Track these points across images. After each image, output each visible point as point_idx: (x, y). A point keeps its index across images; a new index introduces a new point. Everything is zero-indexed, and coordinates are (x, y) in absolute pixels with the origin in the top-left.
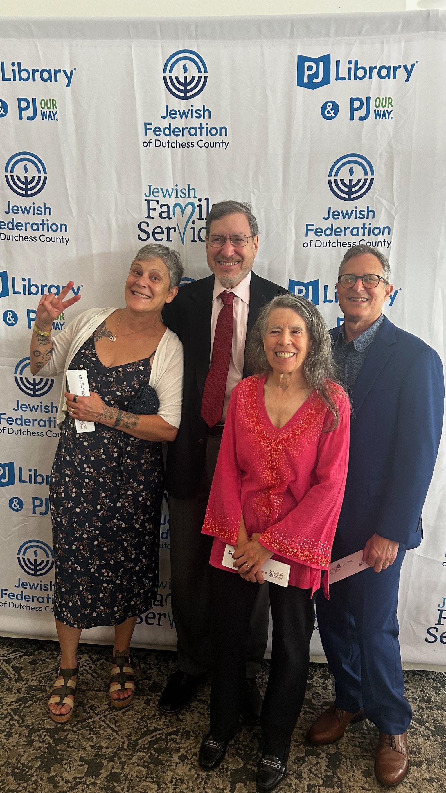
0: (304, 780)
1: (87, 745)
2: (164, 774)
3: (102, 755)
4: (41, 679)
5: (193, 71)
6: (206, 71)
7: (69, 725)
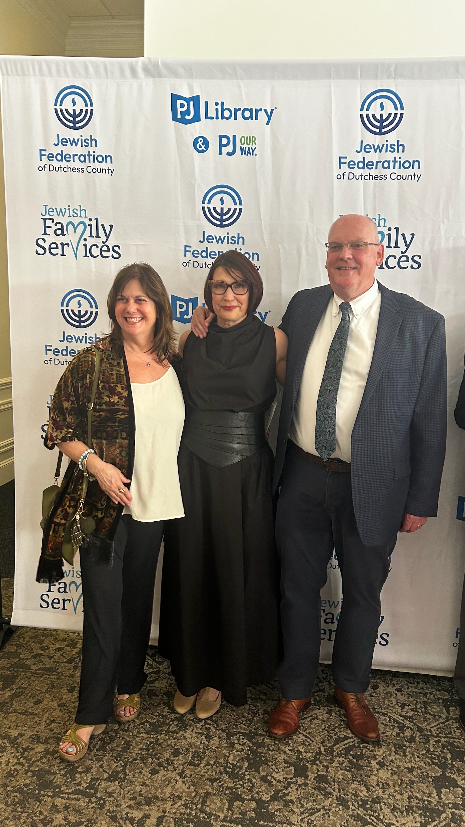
1: (286, 749)
3: (303, 758)
5: (389, 108)
6: (402, 109)
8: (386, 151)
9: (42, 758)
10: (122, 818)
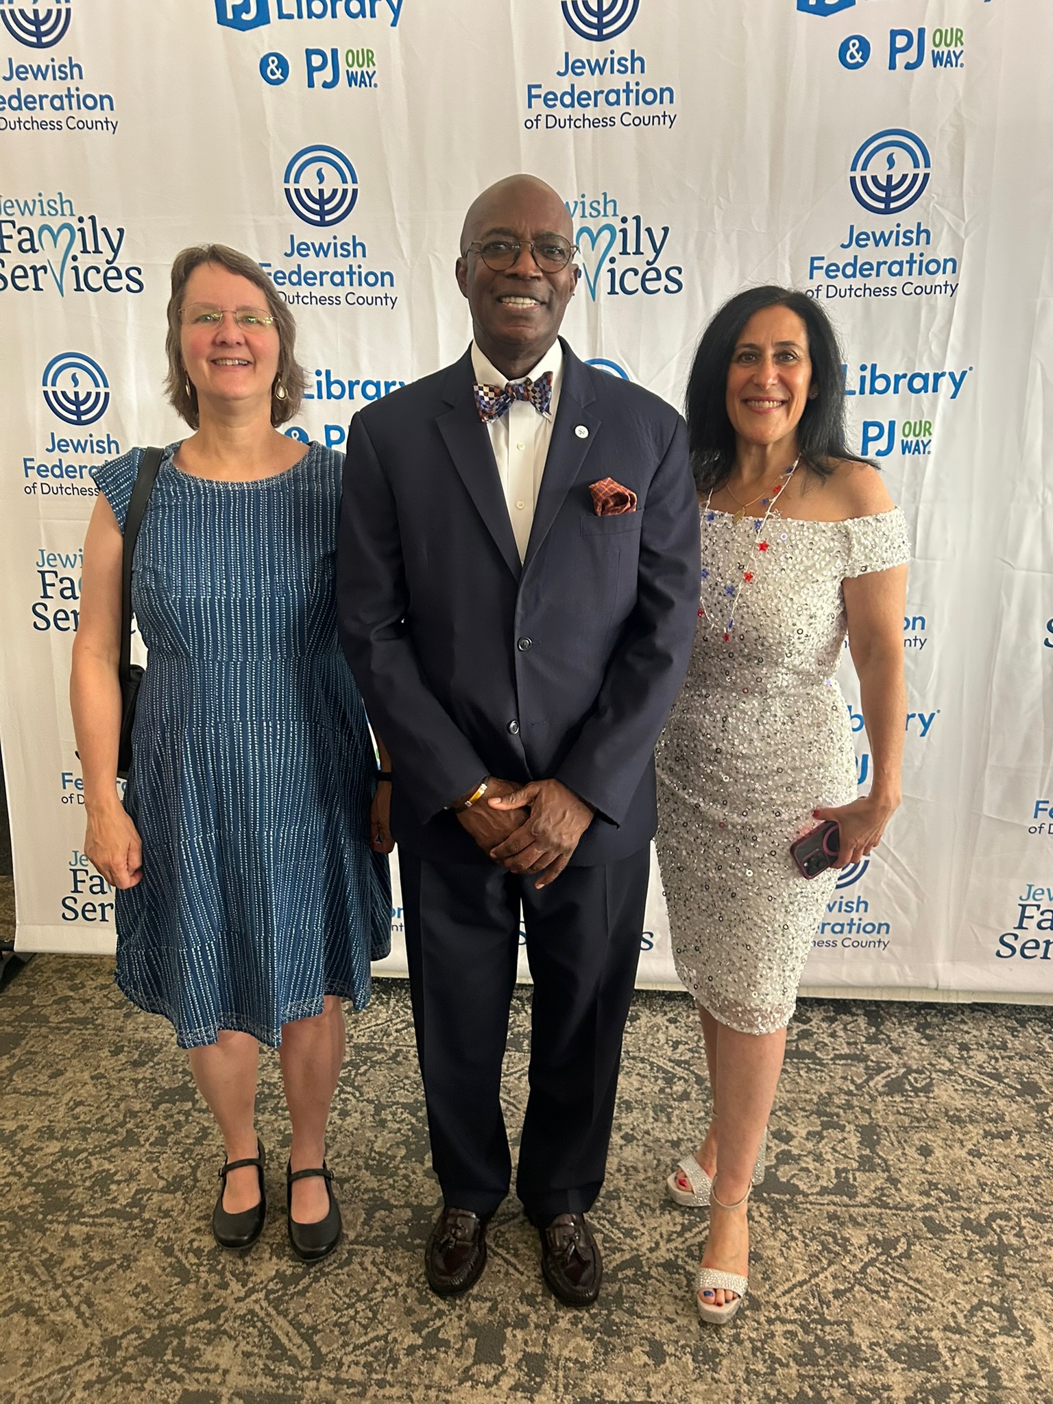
0: (828, 1163)
4: (372, 1034)
8: (612, 72)
9: (54, 1162)
10: (182, 1250)
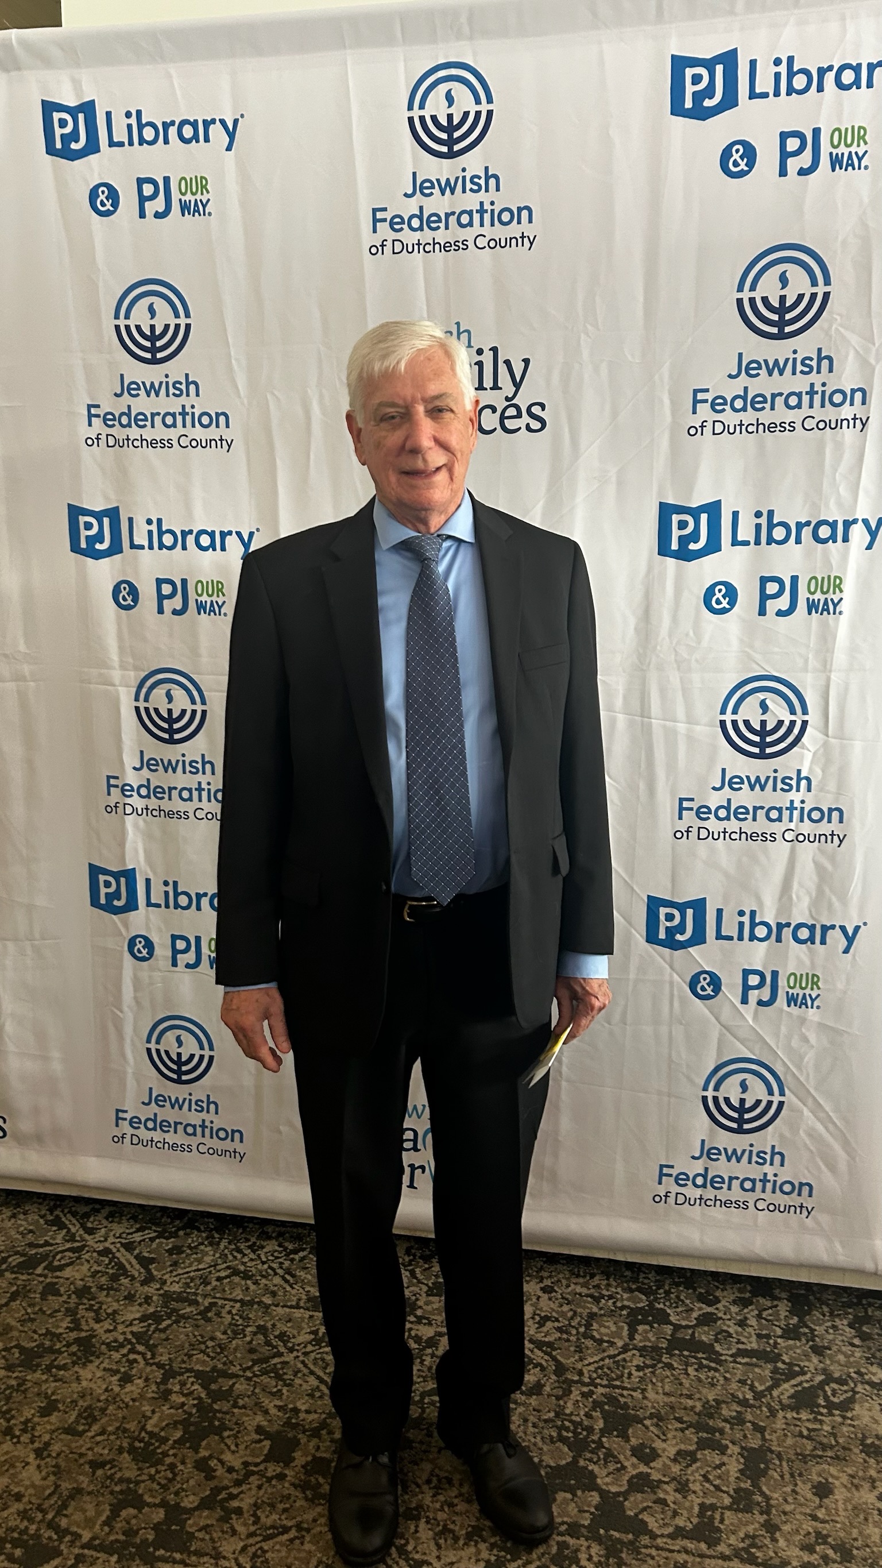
0: (693, 1495)
1: (271, 1404)
2: (416, 1467)
3: (298, 1424)
4: (188, 1281)
5: (465, 101)
6: (490, 100)
7: (238, 1367)
8: (464, 191)
